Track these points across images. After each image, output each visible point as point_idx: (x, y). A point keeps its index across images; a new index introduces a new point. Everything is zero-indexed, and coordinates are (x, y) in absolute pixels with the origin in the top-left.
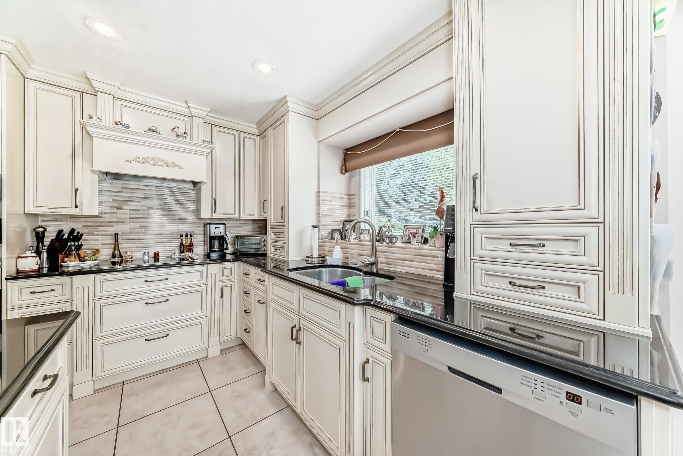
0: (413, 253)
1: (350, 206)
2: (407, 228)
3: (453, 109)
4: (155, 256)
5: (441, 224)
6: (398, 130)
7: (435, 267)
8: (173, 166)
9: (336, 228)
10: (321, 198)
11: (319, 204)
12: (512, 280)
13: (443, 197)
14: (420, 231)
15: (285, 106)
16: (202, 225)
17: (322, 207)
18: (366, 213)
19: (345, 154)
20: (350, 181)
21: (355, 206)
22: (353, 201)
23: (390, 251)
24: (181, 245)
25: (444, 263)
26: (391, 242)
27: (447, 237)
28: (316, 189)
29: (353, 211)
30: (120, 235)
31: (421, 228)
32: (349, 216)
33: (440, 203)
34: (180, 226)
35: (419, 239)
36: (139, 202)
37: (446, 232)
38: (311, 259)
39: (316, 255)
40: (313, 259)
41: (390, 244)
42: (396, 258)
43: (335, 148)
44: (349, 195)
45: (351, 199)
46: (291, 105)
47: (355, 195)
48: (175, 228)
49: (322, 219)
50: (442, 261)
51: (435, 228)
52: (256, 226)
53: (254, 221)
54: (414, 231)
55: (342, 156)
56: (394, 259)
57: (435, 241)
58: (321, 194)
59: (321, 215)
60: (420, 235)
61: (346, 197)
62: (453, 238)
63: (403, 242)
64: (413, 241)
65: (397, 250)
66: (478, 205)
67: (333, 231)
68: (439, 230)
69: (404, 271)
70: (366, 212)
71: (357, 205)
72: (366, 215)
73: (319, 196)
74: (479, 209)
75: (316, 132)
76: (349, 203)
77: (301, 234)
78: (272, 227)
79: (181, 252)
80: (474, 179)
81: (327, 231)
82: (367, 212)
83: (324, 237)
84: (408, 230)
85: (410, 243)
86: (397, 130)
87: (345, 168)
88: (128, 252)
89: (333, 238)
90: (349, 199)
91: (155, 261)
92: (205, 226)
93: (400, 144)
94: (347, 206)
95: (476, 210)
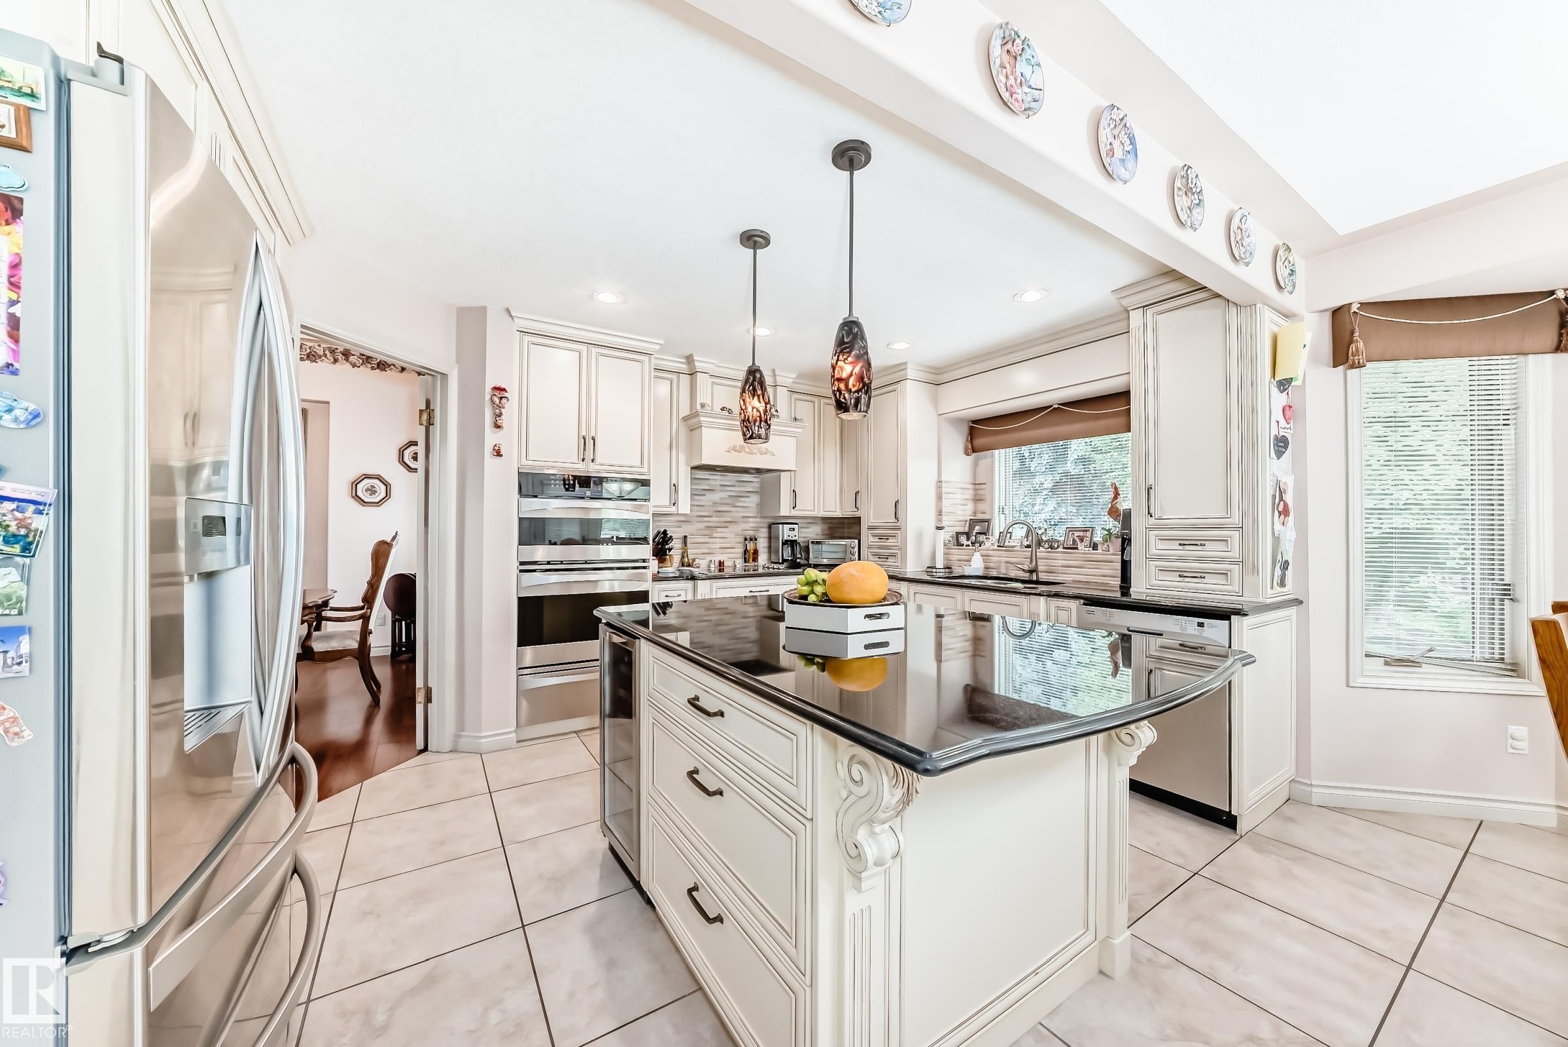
0: (1083, 559)
1: (977, 499)
2: (1070, 531)
3: (1130, 391)
4: (720, 566)
5: (1114, 526)
6: (1057, 406)
7: (1109, 572)
8: (765, 453)
9: (961, 529)
10: (944, 490)
11: (939, 498)
12: (1181, 573)
13: (1117, 495)
14: (1089, 534)
15: (903, 372)
16: (766, 525)
17: (945, 503)
18: (1001, 510)
19: (972, 430)
20: (976, 464)
21: (985, 500)
22: (979, 492)
23: (1052, 558)
24: (746, 551)
25: (1120, 568)
26: (1051, 547)
27: (1124, 540)
28: (935, 479)
29: (982, 506)
30: (690, 538)
31: (1089, 530)
32: (975, 513)
33: (1113, 501)
34: (743, 526)
35: (1087, 543)
36: (704, 495)
37: (1123, 535)
38: (934, 570)
39: (940, 564)
40: (938, 570)
41: (1050, 550)
42: (1060, 565)
43: (957, 422)
44: (975, 484)
45: (978, 490)
46: (911, 373)
47: (985, 484)
48: (739, 528)
49: (944, 518)
50: (1118, 566)
51: (1109, 530)
52: (826, 527)
53: (825, 520)
54: (1081, 534)
55: (966, 430)
56: (1058, 566)
57: (1108, 546)
58: (944, 485)
59: (943, 514)
60: (1089, 539)
61: (970, 486)
62: (1130, 540)
63: (1064, 548)
64: (1081, 546)
65: (1061, 556)
66: (1152, 511)
67: (958, 534)
68: (1114, 533)
69: (1071, 579)
70: (1001, 508)
71: (988, 498)
72: (1001, 512)
73: (940, 487)
74: (1153, 515)
75: (935, 402)
76: (975, 495)
77: (919, 536)
78: (870, 528)
79: (745, 562)
80: (1149, 489)
81: (951, 534)
82: (1003, 508)
83: (947, 542)
84: (1071, 532)
85: (1077, 548)
86: (1054, 406)
87: (972, 446)
88: (696, 560)
89: (959, 544)
90: (976, 490)
91: (720, 571)
92: (770, 527)
93: (1058, 424)
94: (973, 500)
95: (1151, 516)
